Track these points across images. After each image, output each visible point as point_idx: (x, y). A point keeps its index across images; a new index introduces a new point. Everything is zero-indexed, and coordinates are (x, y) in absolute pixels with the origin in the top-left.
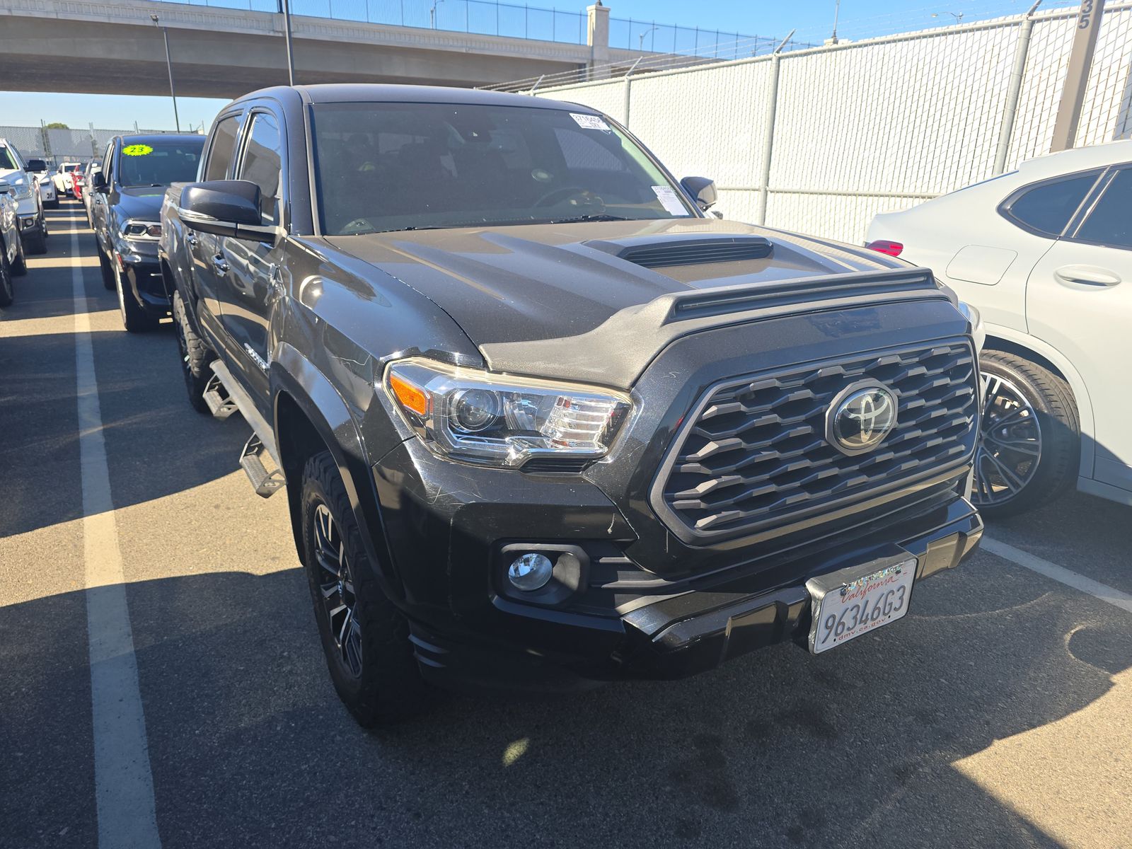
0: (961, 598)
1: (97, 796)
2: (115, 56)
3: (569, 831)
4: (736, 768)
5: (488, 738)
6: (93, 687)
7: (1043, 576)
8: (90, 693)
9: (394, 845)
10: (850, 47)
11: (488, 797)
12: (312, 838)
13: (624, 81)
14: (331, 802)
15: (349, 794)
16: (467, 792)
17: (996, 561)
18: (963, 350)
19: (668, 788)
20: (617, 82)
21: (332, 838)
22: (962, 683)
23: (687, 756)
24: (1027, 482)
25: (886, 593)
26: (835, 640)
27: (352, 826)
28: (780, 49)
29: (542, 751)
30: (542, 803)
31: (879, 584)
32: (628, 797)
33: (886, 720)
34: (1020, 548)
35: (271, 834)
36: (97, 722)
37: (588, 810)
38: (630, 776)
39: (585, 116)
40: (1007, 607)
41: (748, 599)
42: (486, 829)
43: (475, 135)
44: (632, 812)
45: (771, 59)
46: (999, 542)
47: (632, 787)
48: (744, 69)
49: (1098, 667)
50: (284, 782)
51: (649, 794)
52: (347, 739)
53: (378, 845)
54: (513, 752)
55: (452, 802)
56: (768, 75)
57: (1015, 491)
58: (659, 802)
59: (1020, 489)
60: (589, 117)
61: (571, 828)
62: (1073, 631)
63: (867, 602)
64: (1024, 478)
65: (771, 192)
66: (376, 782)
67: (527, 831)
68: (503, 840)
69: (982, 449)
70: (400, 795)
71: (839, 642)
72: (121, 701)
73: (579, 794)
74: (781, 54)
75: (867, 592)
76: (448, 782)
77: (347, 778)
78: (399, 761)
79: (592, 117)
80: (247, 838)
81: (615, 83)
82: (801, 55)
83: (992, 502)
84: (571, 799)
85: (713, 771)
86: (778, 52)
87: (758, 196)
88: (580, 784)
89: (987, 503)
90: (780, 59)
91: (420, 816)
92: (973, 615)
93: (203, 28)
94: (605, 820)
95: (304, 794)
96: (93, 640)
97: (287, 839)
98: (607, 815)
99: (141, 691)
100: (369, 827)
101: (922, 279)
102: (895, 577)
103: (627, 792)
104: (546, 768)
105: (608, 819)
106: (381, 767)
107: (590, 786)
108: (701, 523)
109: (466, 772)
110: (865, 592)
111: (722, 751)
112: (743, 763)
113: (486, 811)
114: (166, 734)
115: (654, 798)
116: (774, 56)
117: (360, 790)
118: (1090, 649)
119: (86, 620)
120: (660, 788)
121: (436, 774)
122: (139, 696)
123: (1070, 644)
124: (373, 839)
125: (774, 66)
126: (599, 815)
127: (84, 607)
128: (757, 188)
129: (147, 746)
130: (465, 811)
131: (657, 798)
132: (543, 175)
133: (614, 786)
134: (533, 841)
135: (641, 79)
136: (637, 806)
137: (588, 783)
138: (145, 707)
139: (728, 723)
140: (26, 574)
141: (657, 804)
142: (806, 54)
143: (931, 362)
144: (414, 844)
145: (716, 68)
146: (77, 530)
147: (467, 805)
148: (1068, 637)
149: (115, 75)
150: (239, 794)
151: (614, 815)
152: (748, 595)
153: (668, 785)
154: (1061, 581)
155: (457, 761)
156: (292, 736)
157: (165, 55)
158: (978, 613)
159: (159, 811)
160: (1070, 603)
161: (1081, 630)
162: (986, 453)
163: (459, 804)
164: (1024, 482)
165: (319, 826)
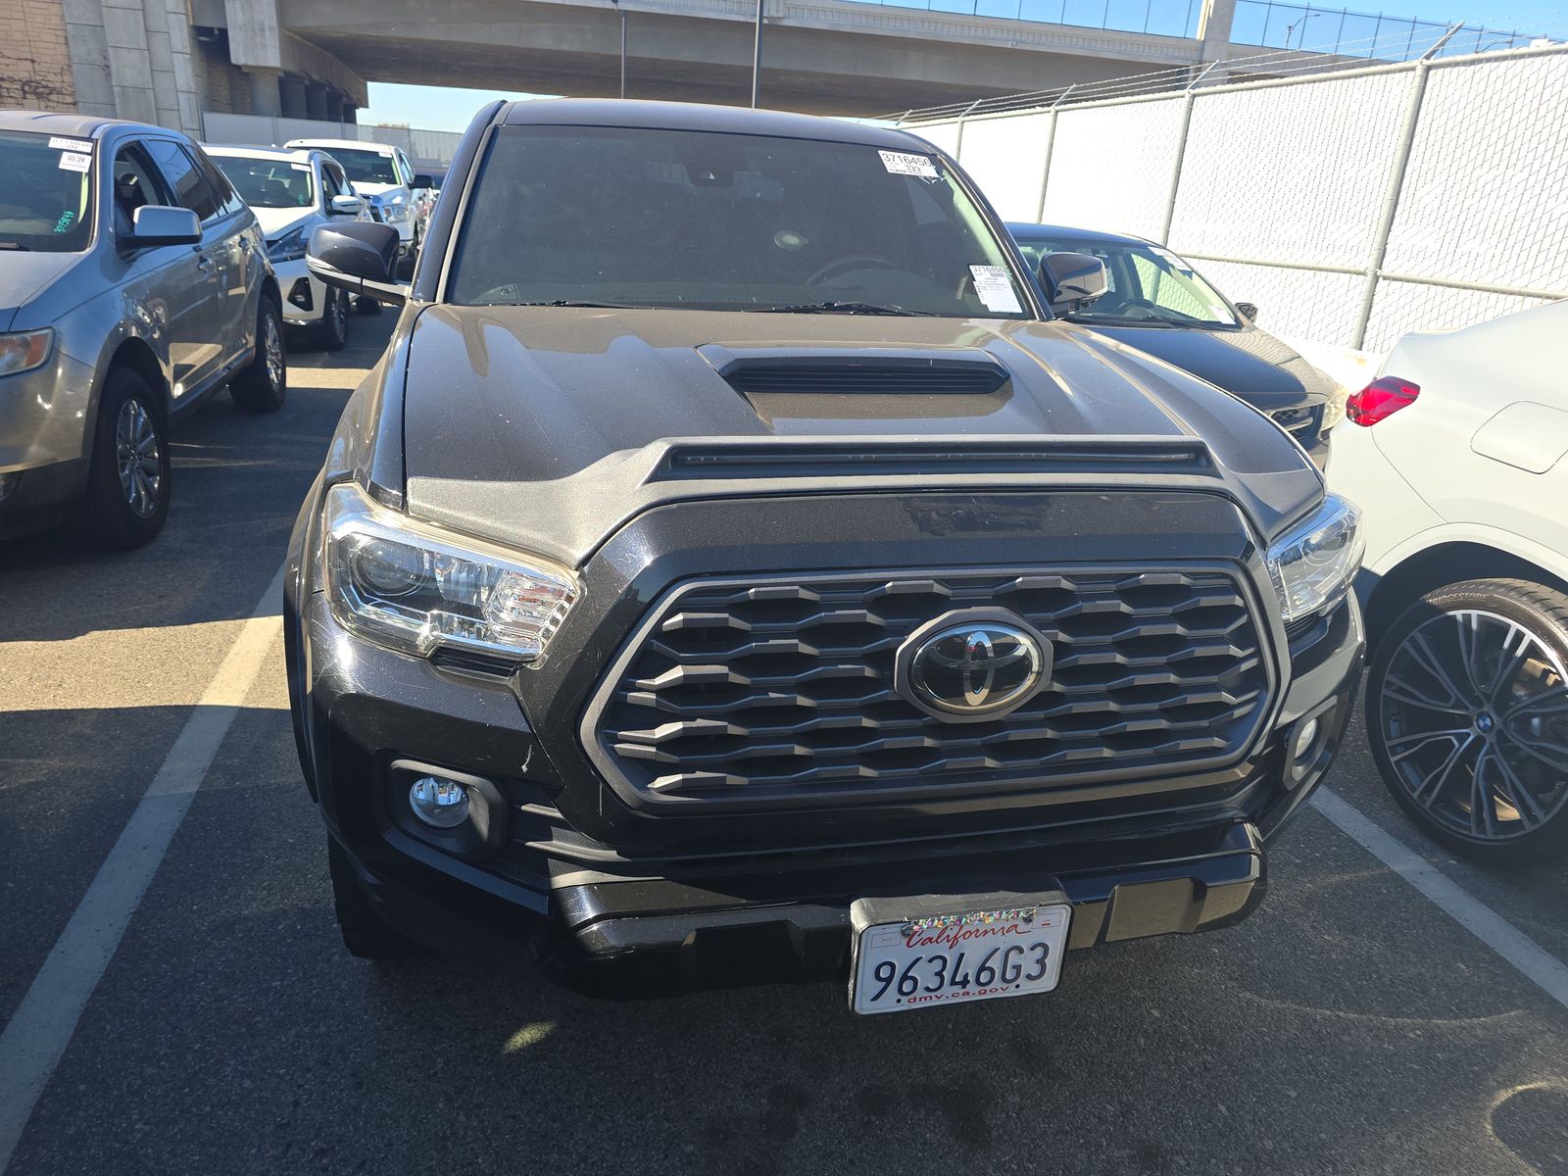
0: (1348, 984)
1: (50, 955)
2: (564, 47)
3: (524, 1165)
4: (803, 1147)
5: (507, 1009)
6: (129, 825)
7: (1527, 980)
8: (120, 832)
9: (309, 1115)
10: (1549, 53)
11: (456, 1087)
12: (227, 1076)
13: (1183, 97)
14: (276, 1037)
15: (302, 1033)
16: (435, 1074)
17: (1454, 936)
18: (1226, 582)
19: (690, 1148)
20: (1174, 98)
21: (247, 1083)
22: (1253, 1121)
23: (747, 1109)
24: (1550, 816)
25: (1003, 948)
26: (899, 1001)
27: (279, 1076)
28: (1433, 53)
29: (560, 1047)
30: (514, 1117)
31: (986, 932)
32: (630, 1144)
33: (1082, 1144)
34: (1515, 924)
35: (188, 1056)
36: (106, 868)
37: (566, 1145)
38: (651, 1114)
39: (902, 155)
40: (1421, 1017)
41: (744, 907)
42: (425, 1130)
43: (712, 177)
44: (621, 1166)
45: (1413, 69)
46: (1483, 905)
47: (643, 1131)
48: (1369, 84)
49: (1528, 1160)
50: (243, 996)
51: (660, 1148)
52: (346, 962)
53: (291, 1109)
54: (525, 1037)
55: (409, 1081)
56: (1406, 94)
57: (1529, 827)
58: (665, 1163)
59: (1537, 826)
60: (910, 157)
61: (528, 1163)
62: (1520, 1088)
63: (962, 955)
64: (1546, 807)
65: (1385, 278)
66: (341, 1027)
67: (472, 1149)
68: (436, 1150)
69: (1491, 745)
70: (356, 1053)
71: (905, 1005)
72: (145, 848)
73: (569, 1119)
74: (1433, 61)
75: (961, 940)
76: (421, 1053)
77: (312, 1012)
78: (385, 1008)
79: (916, 157)
80: (162, 1053)
81: (1171, 98)
82: (1465, 63)
83: (1491, 837)
84: (554, 1122)
85: (768, 1142)
86: (1428, 57)
87: (1364, 284)
88: (579, 1107)
89: (1483, 837)
90: (1429, 68)
91: (361, 1088)
92: (1352, 1016)
93: (671, 12)
94: (578, 1165)
95: (254, 1017)
96: (165, 769)
97: (200, 1069)
98: (585, 1159)
99: (173, 841)
100: (297, 1081)
101: (1183, 456)
102: (1022, 927)
103: (632, 1136)
104: (551, 1070)
105: (583, 1166)
106: (359, 1009)
107: (590, 1113)
108: (661, 782)
109: (451, 1046)
110: (955, 938)
111: (801, 1118)
112: (819, 1143)
113: (441, 1105)
114: (163, 901)
115: (662, 1156)
116: (1419, 64)
117: (317, 1032)
118: (1533, 1126)
119: (174, 742)
120: (678, 1145)
121: (415, 1037)
122: (166, 847)
123: (1499, 1108)
124: (291, 1098)
125: (1418, 79)
126: (574, 1156)
127: (182, 726)
128: (1362, 270)
129: (135, 910)
130: (416, 1097)
131: (666, 1157)
132: (792, 240)
133: (621, 1122)
134: (470, 1164)
135: (1211, 93)
136: (632, 1159)
137: (591, 1107)
138: (164, 862)
139: (837, 1080)
140: (151, 674)
141: (660, 1166)
142: (1473, 62)
143: (1140, 595)
144: (331, 1121)
145: (1325, 80)
146: (232, 633)
147: (425, 1090)
148: (1504, 1095)
149: (564, 71)
150: (188, 996)
151: (594, 1163)
152: (744, 901)
153: (692, 1143)
154: (1557, 998)
155: (451, 1029)
156: (289, 941)
157: (621, 48)
158: (1362, 1013)
159: (97, 992)
160: (1551, 1039)
161: (1539, 1091)
162: (1494, 752)
163: (415, 1086)
164: (1546, 814)
165: (243, 1063)
